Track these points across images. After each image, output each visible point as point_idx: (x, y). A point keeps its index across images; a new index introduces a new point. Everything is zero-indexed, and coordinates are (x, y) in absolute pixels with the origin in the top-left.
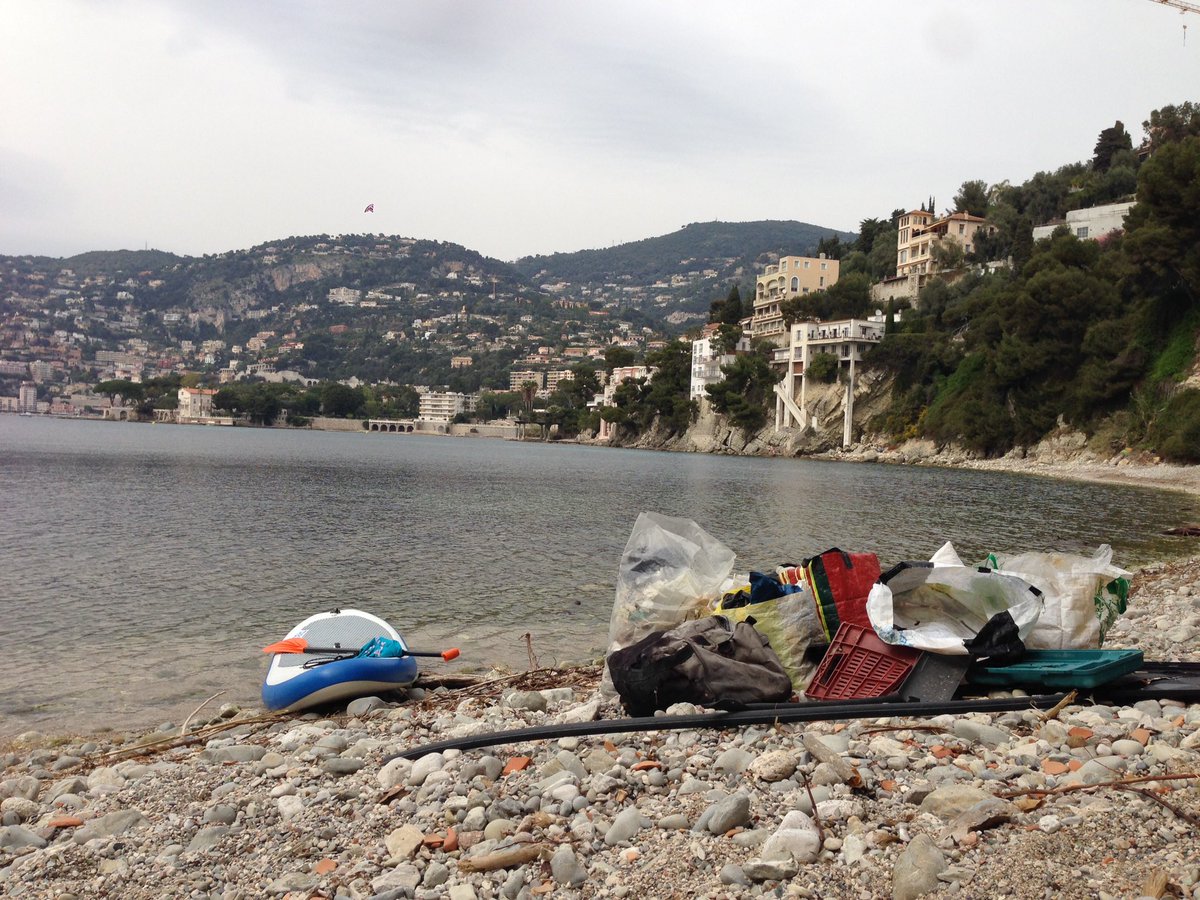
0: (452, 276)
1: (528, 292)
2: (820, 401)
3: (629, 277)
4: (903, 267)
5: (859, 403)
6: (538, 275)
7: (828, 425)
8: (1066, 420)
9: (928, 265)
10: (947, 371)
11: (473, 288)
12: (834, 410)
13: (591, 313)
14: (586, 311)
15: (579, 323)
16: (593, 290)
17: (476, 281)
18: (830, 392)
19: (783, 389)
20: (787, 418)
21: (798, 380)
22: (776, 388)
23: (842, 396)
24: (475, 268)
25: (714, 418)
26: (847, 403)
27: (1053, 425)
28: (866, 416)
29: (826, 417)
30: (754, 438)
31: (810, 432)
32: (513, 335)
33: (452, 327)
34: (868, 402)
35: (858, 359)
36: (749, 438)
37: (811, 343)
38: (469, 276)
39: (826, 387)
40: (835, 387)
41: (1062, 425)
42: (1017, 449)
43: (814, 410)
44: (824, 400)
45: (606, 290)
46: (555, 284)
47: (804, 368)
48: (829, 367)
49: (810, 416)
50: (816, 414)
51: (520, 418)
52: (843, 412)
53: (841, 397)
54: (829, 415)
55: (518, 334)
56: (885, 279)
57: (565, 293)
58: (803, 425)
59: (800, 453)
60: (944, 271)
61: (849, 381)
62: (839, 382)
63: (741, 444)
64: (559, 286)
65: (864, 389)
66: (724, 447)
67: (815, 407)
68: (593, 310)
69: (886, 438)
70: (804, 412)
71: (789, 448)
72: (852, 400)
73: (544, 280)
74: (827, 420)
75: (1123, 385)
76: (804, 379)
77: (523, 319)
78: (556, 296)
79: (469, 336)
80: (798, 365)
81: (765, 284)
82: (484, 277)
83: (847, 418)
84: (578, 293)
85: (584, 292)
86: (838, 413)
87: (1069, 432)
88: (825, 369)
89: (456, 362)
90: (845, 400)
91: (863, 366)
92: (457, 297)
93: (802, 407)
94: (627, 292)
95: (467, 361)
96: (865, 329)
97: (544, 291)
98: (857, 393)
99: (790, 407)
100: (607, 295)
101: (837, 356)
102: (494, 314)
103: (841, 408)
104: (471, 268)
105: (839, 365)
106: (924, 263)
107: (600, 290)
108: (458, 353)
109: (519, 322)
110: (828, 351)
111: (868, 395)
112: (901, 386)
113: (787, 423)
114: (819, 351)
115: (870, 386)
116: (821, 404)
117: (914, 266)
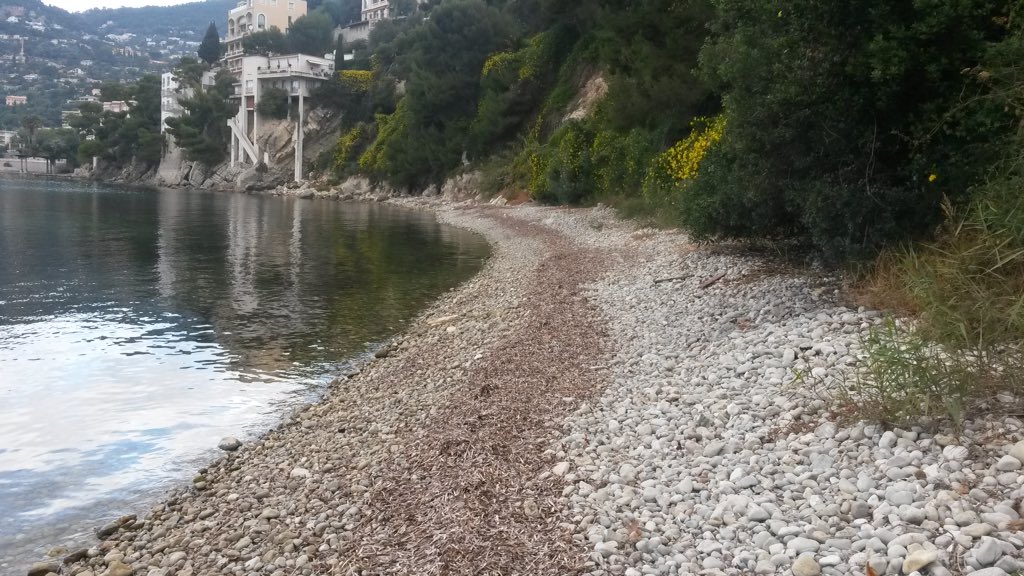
0: (13, 19)
1: (92, 40)
2: (270, 136)
3: (191, 32)
4: (366, 13)
5: (309, 140)
6: (104, 26)
7: (280, 161)
8: (469, 158)
9: (386, 12)
10: (389, 110)
11: (35, 33)
12: (285, 146)
13: (151, 61)
14: (146, 59)
15: (138, 69)
16: (158, 42)
17: (39, 26)
18: (280, 128)
19: (237, 124)
20: (241, 153)
21: (250, 113)
22: (230, 123)
23: (293, 133)
24: (37, 13)
25: (180, 152)
26: (297, 139)
27: (457, 163)
28: (315, 154)
29: (277, 152)
30: (213, 173)
31: (262, 168)
32: (72, 78)
33: (9, 68)
34: (318, 140)
35: (306, 95)
36: (208, 173)
37: (261, 76)
38: (30, 21)
39: (276, 122)
40: (285, 124)
41: (466, 163)
42: (432, 188)
43: (265, 146)
44: (275, 135)
45: (169, 43)
46: (122, 34)
47: (256, 101)
48: (279, 102)
49: (262, 151)
50: (268, 149)
51: (20, 152)
52: (294, 149)
53: (291, 133)
54: (280, 150)
55: (77, 77)
56: (351, 23)
57: (130, 43)
58: (255, 160)
59: (250, 189)
60: (399, 17)
61: (298, 117)
62: (289, 118)
63: (200, 179)
64: (125, 36)
65: (313, 126)
66: (185, 181)
67: (267, 143)
68: (154, 59)
69: (331, 175)
70: (256, 147)
71: (239, 184)
72: (302, 136)
73: (110, 30)
74: (278, 156)
75: (515, 119)
76: (255, 114)
77: (83, 63)
78: (120, 45)
79: (26, 77)
80: (250, 99)
81: (235, 19)
82: (47, 23)
83: (298, 154)
84: (143, 44)
85: (149, 43)
86: (288, 150)
87: (471, 170)
88: (275, 103)
89: (10, 101)
90: (295, 137)
91: (312, 101)
92: (18, 40)
93: (255, 142)
94: (190, 46)
95: (22, 99)
96: (313, 66)
97: (108, 39)
98: (306, 130)
99: (244, 144)
100: (171, 47)
101: (286, 91)
102: (55, 58)
103: (292, 144)
104: (33, 14)
105: (290, 101)
106: (382, 9)
107: (165, 42)
108: (13, 93)
109: (79, 66)
110: (279, 86)
111: (318, 132)
112: (347, 126)
113: (241, 159)
114: (271, 86)
115: (319, 123)
116: (272, 138)
117: (375, 11)
